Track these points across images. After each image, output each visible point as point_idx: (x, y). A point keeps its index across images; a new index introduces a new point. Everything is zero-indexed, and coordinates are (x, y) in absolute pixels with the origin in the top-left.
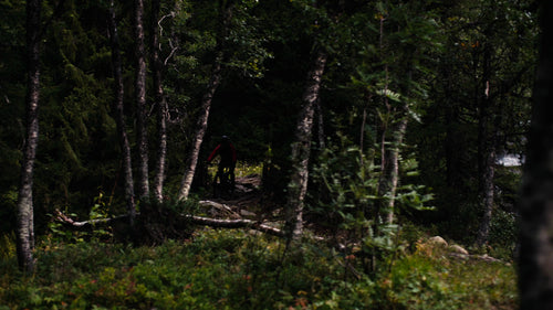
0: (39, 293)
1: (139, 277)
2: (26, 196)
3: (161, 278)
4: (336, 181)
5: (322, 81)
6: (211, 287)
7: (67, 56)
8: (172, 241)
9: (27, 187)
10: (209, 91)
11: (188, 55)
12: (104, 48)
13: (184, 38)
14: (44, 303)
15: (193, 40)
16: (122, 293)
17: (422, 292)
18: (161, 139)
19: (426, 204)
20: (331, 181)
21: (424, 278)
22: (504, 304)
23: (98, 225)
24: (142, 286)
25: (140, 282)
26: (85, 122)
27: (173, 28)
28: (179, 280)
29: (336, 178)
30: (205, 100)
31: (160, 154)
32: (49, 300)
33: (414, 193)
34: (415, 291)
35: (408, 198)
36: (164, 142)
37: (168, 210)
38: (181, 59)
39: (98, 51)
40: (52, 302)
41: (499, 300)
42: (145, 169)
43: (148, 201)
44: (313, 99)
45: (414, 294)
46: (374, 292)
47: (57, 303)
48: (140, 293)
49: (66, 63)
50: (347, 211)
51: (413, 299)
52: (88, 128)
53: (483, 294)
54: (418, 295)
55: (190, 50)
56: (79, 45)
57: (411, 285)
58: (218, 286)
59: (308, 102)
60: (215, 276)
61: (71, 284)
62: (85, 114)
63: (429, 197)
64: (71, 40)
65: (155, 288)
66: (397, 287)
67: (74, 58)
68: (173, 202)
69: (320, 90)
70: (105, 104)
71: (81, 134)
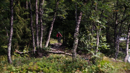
0: (15, 68)
1: (38, 65)
2: (10, 46)
3: (43, 65)
4: (86, 42)
5: (81, 19)
6: (56, 67)
7: (17, 13)
8: (44, 57)
9: (10, 43)
10: (53, 21)
11: (46, 14)
12: (26, 12)
13: (45, 10)
14: (16, 71)
15: (47, 10)
16: (35, 68)
17: (107, 68)
18: (41, 33)
19: (108, 48)
20: (85, 42)
21: (108, 65)
22: (128, 71)
23: (26, 53)
24: (39, 67)
25: (39, 66)
26: (21, 29)
27: (42, 7)
28: (48, 66)
29: (86, 41)
30: (52, 24)
31: (41, 36)
32: (17, 70)
33: (105, 45)
34: (106, 68)
35: (104, 46)
36: (42, 33)
37: (43, 50)
38: (44, 15)
39: (25, 13)
40: (18, 70)
41: (126, 70)
42: (38, 40)
43: (38, 47)
44: (79, 23)
45: (106, 69)
46: (96, 68)
47: (19, 71)
48: (39, 68)
49: (17, 15)
50: (89, 49)
51: (106, 70)
52: (22, 31)
53: (122, 69)
54: (107, 69)
55: (46, 13)
56: (20, 11)
57: (105, 67)
58: (57, 67)
59: (78, 24)
60: (56, 65)
61: (22, 66)
62: (22, 27)
63: (108, 46)
64: (18, 10)
65: (42, 67)
66: (102, 67)
67: (19, 14)
68: (44, 48)
69: (81, 21)
70: (26, 25)
71: (21, 32)
